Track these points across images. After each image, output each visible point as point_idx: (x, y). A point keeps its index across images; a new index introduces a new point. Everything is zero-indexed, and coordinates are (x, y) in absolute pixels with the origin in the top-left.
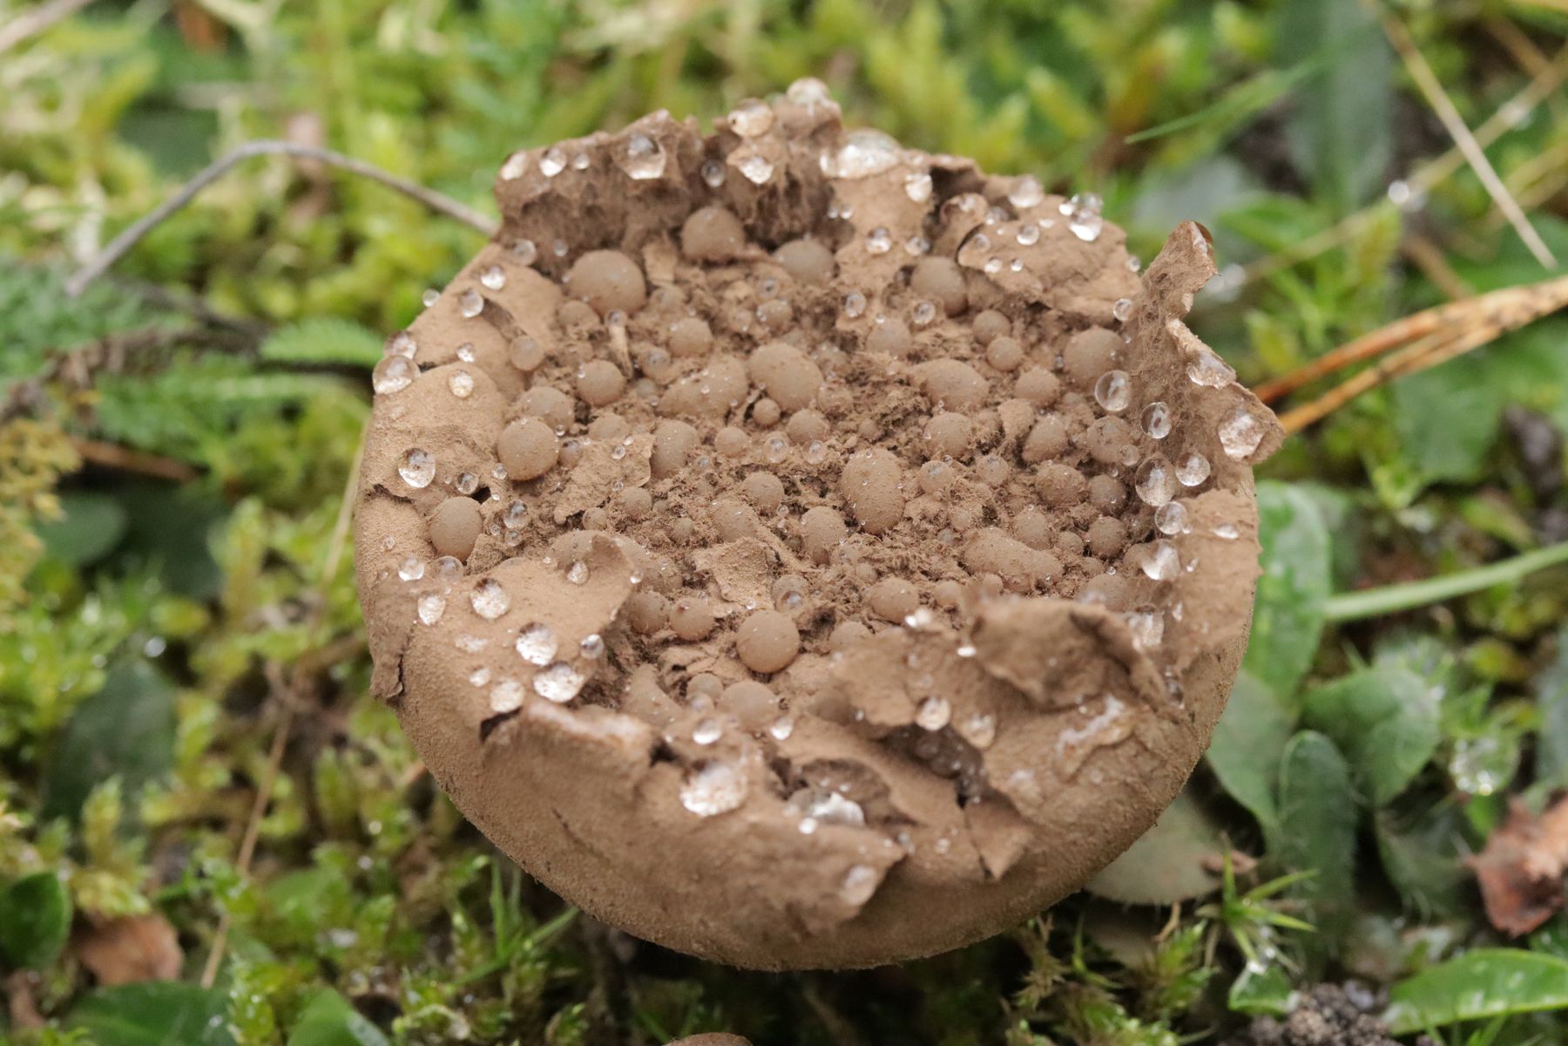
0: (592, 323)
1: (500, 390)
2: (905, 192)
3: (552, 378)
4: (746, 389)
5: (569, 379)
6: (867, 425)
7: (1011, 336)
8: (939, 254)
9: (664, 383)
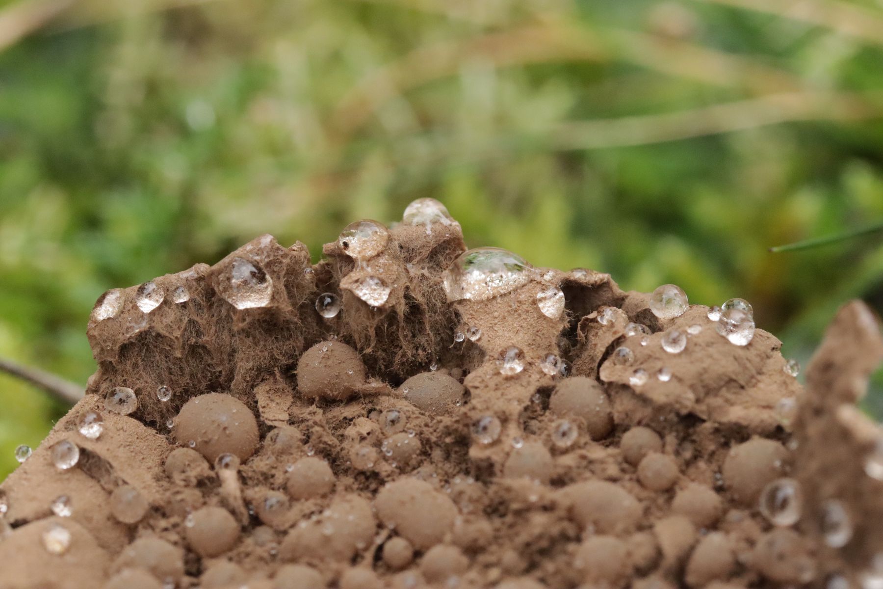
0: (201, 468)
1: (102, 546)
2: (538, 310)
3: (158, 530)
4: (374, 530)
5: (178, 529)
6: (510, 556)
7: (663, 452)
8: (580, 373)
9: (282, 528)
